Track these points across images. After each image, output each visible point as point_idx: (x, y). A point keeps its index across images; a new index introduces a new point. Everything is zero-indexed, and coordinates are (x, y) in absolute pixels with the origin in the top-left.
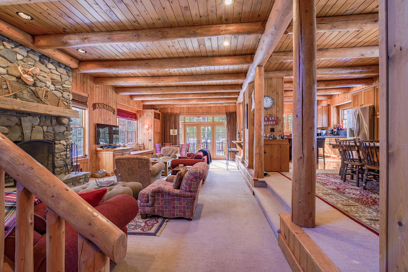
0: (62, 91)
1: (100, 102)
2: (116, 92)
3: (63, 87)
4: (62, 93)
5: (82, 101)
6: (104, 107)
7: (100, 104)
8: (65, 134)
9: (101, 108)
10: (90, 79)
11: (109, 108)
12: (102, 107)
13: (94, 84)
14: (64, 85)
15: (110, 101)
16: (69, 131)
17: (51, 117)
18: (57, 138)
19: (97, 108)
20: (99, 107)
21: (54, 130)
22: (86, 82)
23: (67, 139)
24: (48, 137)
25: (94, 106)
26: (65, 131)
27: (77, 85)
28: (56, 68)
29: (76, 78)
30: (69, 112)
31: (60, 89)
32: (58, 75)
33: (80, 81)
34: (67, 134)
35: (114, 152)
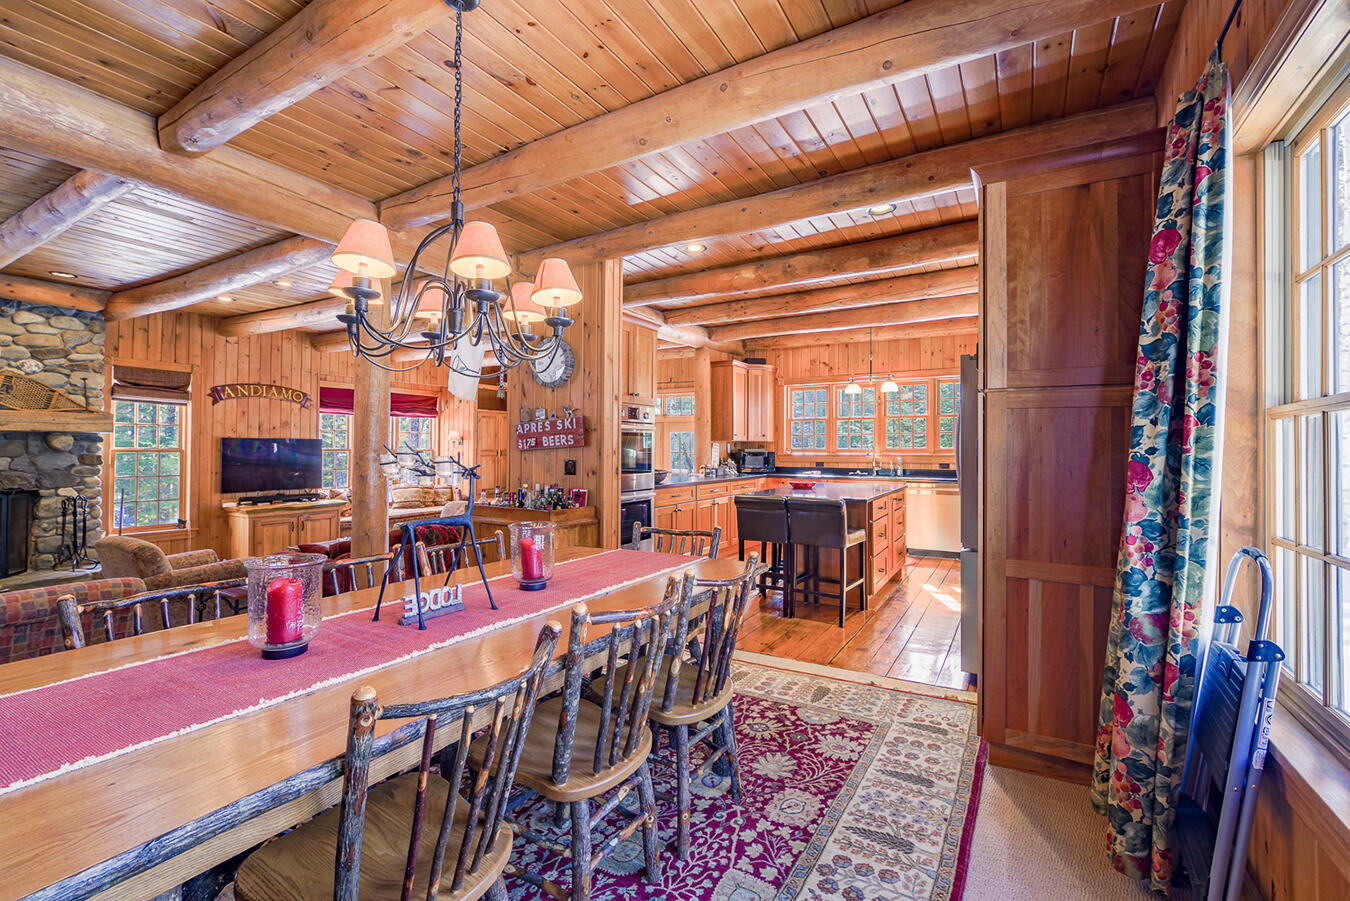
0: (67, 372)
1: (244, 379)
2: (314, 346)
3: (70, 360)
4: (68, 376)
5: (168, 385)
6: (255, 392)
7: (242, 385)
8: (72, 472)
9: (243, 395)
10: (201, 327)
11: (280, 393)
12: (249, 394)
13: (217, 335)
14: (74, 356)
15: (287, 372)
16: (92, 465)
17: (24, 436)
18: (46, 482)
19: (229, 397)
20: (236, 395)
21: (33, 464)
22: (184, 336)
23: (83, 483)
24: (14, 482)
25: (216, 394)
26: (73, 465)
27: (148, 346)
28: (48, 318)
29: (147, 331)
30: (75, 421)
31: (60, 366)
32: (54, 335)
33: (163, 335)
34: (80, 472)
35: (253, 516)
